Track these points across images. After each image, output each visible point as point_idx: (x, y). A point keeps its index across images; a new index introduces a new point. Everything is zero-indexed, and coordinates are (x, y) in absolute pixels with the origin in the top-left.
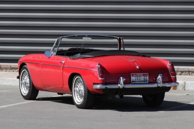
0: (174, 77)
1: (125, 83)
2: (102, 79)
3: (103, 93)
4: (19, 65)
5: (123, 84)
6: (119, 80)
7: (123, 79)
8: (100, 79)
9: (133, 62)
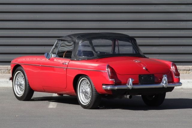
0: (177, 77)
1: (134, 84)
2: (112, 80)
3: (112, 94)
4: (11, 67)
5: (132, 85)
6: (128, 81)
7: (132, 79)
8: (111, 80)
9: (139, 63)
